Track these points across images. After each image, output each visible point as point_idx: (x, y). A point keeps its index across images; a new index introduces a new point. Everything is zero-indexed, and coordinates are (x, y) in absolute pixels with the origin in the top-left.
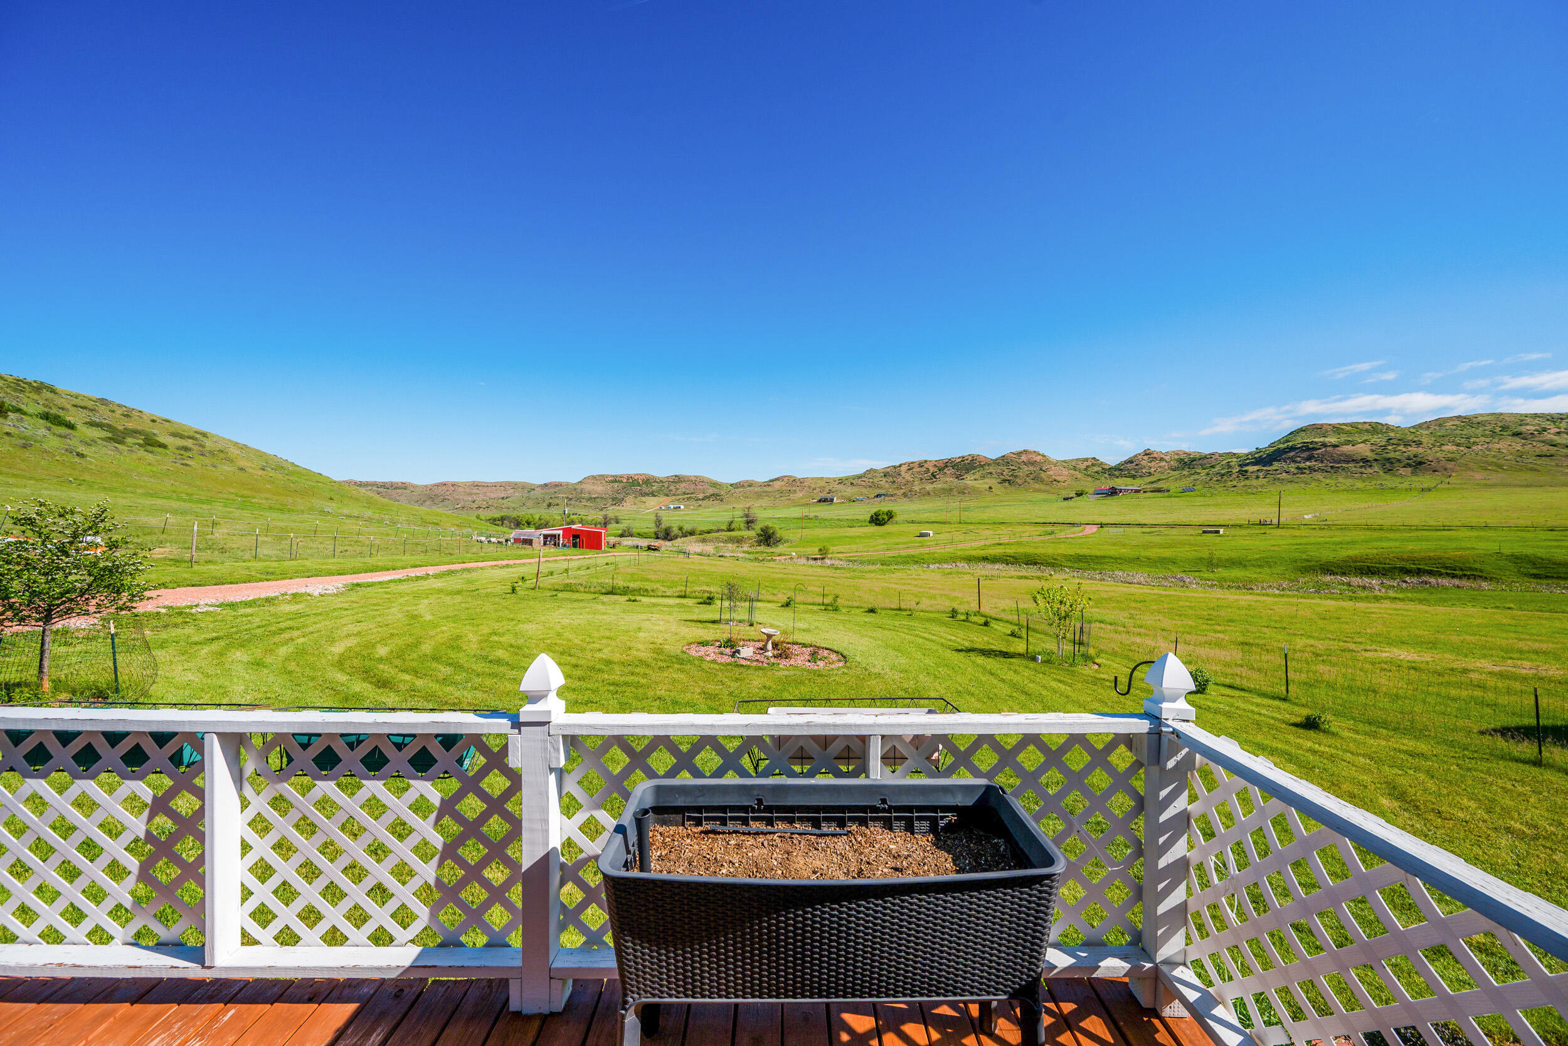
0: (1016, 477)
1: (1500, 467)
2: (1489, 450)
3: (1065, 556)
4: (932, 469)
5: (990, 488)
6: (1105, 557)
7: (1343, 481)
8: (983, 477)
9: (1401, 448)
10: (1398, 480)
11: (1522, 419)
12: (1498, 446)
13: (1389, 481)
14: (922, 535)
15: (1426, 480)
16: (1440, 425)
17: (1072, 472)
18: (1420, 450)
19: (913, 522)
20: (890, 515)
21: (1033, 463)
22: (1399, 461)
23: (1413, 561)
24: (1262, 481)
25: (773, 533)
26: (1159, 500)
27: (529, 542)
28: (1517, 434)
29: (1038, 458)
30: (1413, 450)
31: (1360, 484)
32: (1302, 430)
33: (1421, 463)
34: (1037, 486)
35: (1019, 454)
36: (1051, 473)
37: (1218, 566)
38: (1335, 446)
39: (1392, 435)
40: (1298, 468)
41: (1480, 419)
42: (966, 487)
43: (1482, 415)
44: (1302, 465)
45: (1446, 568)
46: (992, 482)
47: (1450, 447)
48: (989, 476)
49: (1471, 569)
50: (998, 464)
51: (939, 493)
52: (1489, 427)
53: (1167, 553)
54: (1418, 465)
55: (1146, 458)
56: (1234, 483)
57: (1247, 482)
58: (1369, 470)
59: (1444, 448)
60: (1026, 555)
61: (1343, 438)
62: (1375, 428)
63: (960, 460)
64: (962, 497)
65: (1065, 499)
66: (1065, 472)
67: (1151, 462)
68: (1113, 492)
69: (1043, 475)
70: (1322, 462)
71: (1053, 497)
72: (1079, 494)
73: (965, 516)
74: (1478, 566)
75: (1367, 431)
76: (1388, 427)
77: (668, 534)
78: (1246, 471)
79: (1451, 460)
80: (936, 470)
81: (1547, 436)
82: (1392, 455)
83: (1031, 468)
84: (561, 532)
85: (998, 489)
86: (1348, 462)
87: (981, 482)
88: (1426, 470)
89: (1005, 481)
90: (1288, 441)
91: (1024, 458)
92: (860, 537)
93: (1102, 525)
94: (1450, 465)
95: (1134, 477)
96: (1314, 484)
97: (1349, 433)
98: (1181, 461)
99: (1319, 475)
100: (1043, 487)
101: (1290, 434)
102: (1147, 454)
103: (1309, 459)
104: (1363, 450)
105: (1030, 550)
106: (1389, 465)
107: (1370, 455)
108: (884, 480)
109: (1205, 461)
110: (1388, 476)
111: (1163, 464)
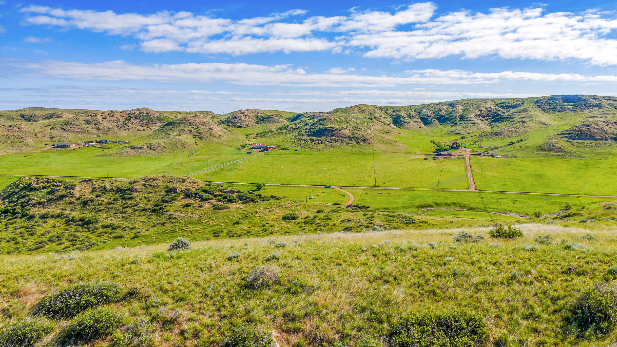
0: (200, 133)
5: (195, 142)
7: (347, 147)
9: (357, 132)
10: (362, 148)
11: (373, 108)
13: (360, 148)
18: (363, 133)
22: (359, 138)
24: (321, 145)
28: (376, 118)
31: (352, 149)
35: (192, 116)
36: (215, 130)
38: (340, 130)
39: (351, 123)
40: (331, 140)
42: (182, 142)
46: (190, 137)
48: (185, 132)
54: (365, 141)
55: (242, 115)
57: (316, 146)
58: (352, 142)
64: (185, 149)
67: (245, 118)
70: (337, 137)
75: (344, 121)
80: (124, 119)
81: (383, 120)
82: (356, 135)
83: (204, 127)
86: (345, 138)
88: (368, 143)
89: (197, 136)
91: (196, 120)
94: (372, 141)
95: (241, 128)
96: (339, 148)
97: (340, 123)
98: (257, 117)
99: (338, 144)
102: (242, 113)
103: (333, 135)
104: (347, 132)
106: (357, 140)
107: (351, 136)
109: (270, 119)
110: (359, 146)
111: (250, 119)
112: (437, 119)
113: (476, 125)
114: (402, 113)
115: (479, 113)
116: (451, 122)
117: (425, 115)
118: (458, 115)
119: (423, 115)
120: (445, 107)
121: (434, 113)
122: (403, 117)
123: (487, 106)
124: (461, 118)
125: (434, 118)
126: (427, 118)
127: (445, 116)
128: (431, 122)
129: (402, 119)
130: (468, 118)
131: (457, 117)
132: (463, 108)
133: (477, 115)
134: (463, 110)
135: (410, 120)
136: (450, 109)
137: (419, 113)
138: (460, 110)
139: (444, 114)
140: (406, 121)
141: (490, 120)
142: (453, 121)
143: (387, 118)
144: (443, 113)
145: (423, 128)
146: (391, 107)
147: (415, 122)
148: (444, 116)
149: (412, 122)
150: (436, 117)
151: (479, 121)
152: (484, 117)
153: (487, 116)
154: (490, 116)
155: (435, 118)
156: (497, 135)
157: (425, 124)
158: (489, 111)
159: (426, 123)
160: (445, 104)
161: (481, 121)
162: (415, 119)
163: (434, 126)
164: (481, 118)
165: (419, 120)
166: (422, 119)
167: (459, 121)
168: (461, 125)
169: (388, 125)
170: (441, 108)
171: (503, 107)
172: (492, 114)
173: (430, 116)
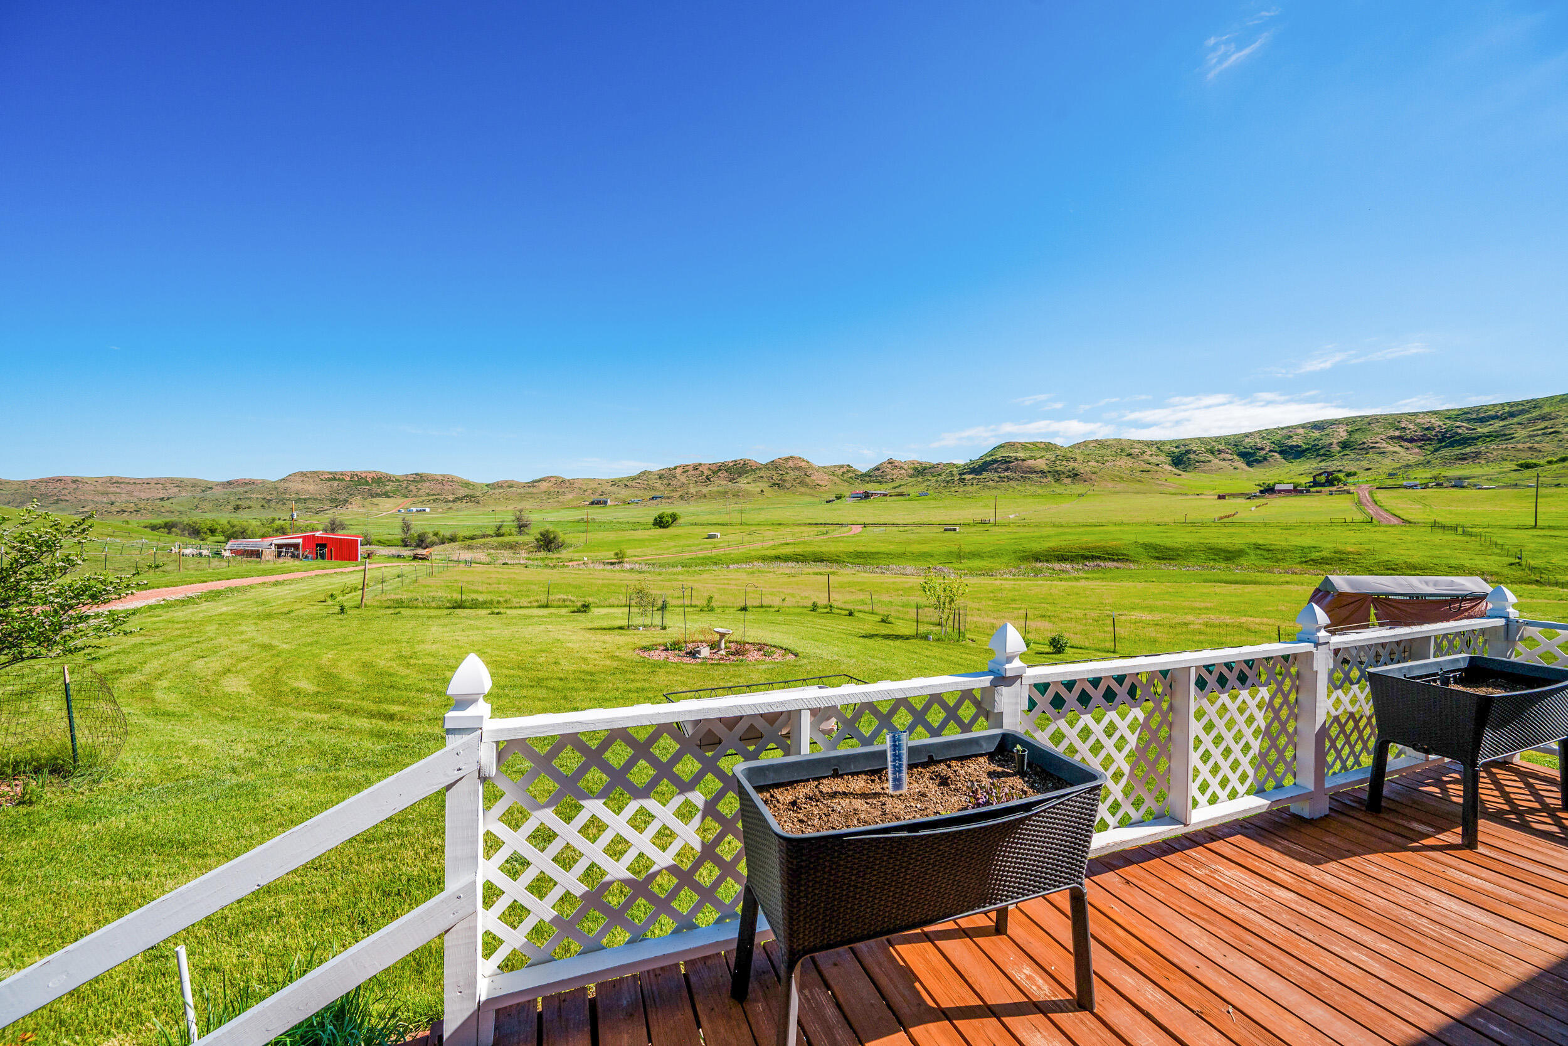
0: (784, 481)
1: (1121, 478)
2: (1115, 466)
3: (846, 553)
4: (706, 472)
5: (762, 491)
6: (878, 553)
7: (1029, 488)
8: (755, 481)
9: (1064, 463)
10: (1063, 488)
11: (1132, 443)
12: (1119, 463)
13: (1059, 488)
14: (710, 537)
15: (1079, 488)
16: (1086, 446)
17: (831, 477)
18: (1076, 465)
19: (695, 524)
20: (674, 518)
21: (799, 469)
22: (1063, 472)
23: (1088, 549)
24: (976, 487)
25: (554, 538)
26: (901, 502)
27: (257, 554)
28: (1129, 455)
29: (803, 464)
30: (1072, 465)
31: (1040, 491)
32: (1001, 446)
33: (1077, 475)
34: (803, 490)
35: (787, 460)
36: (814, 478)
37: (964, 558)
38: (1024, 460)
39: (1058, 452)
40: (999, 477)
41: (1109, 443)
42: (740, 490)
43: (1110, 440)
44: (1002, 475)
45: (1108, 554)
46: (763, 485)
47: (1093, 463)
48: (760, 480)
49: (1123, 554)
50: (768, 469)
51: (713, 496)
52: (1114, 449)
53: (926, 548)
54: (1075, 476)
55: (889, 466)
56: (956, 489)
57: (965, 488)
58: (1045, 480)
59: (1090, 463)
60: (814, 554)
61: (1029, 454)
62: (1048, 447)
63: (732, 464)
64: (736, 499)
65: (828, 502)
66: (826, 477)
67: (893, 470)
68: (866, 496)
69: (807, 480)
70: (1015, 472)
71: (817, 500)
72: (838, 498)
73: (747, 517)
74: (1125, 552)
75: (1043, 449)
76: (1056, 447)
77: (422, 541)
78: (964, 479)
79: (1094, 473)
80: (710, 473)
81: (1146, 457)
82: (1059, 468)
83: (797, 473)
84: (300, 541)
85: (769, 492)
86: (1032, 473)
87: (753, 485)
88: (1080, 480)
89: (774, 484)
90: (992, 455)
91: (791, 463)
92: (649, 540)
93: (865, 525)
94: (1094, 477)
95: (880, 483)
96: (1011, 490)
97: (1031, 450)
98: (915, 469)
99: (1013, 483)
100: (808, 491)
101: (994, 449)
103: (1007, 470)
104: (1041, 464)
105: (816, 549)
106: (1057, 475)
107: (1046, 469)
108: (660, 482)
109: (933, 470)
110: (1057, 485)
111: (902, 471)
112: (1281, 453)
113: (1388, 455)
114: (1194, 447)
115: (1397, 433)
116: (1318, 455)
117: (1251, 448)
118: (1335, 441)
119: (1245, 448)
120: (1301, 431)
121: (1273, 443)
122: (1195, 452)
123: (1418, 421)
124: (1344, 446)
125: (1271, 451)
126: (1255, 453)
127: (1300, 447)
128: (1265, 459)
129: (1192, 456)
130: (1364, 443)
131: (1334, 446)
132: (1350, 430)
133: (1392, 438)
134: (1351, 433)
135: (1211, 457)
136: (1317, 434)
137: (1236, 446)
138: (1342, 434)
139: (1300, 443)
140: (1202, 459)
141: (1431, 448)
142: (1322, 452)
143: (1157, 456)
144: (1295, 441)
145: (1243, 469)
146: (1171, 442)
147: (1224, 460)
148: (1298, 446)
149: (1216, 461)
150: (1278, 449)
151: (1398, 449)
152: (1412, 440)
153: (1423, 440)
154: (1430, 439)
155: (1275, 452)
156: (1465, 459)
157: (1249, 464)
158: (1427, 429)
159: (1252, 461)
160: (1303, 426)
161: (1403, 450)
162: (1223, 455)
163: (1271, 466)
164: (1406, 444)
165: (1235, 456)
166: (1243, 455)
167: (1340, 452)
168: (1346, 457)
169: (1158, 465)
170: (1291, 434)
171: (1469, 421)
172: (1436, 435)
173: (1262, 449)
